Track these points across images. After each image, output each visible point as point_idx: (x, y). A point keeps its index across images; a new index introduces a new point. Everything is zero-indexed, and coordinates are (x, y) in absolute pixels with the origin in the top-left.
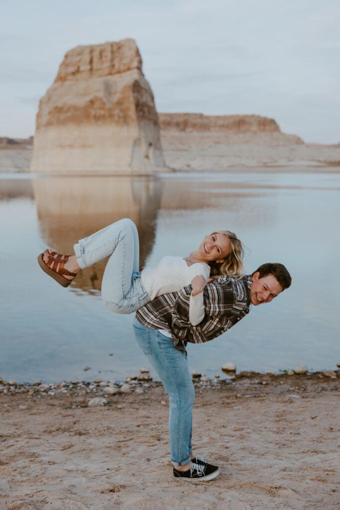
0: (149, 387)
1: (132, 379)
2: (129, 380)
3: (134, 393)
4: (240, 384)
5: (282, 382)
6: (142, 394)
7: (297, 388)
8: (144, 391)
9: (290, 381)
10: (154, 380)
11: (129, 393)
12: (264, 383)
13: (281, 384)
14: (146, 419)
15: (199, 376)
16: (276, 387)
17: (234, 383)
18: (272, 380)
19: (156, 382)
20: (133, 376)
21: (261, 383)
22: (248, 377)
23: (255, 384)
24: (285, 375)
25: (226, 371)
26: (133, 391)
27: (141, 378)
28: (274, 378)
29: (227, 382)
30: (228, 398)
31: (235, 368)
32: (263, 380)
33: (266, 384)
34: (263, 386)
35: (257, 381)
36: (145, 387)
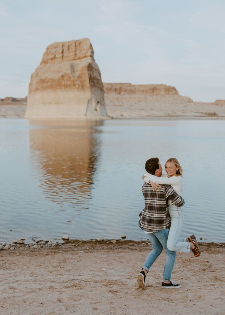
0: (19, 247)
1: (13, 243)
2: (12, 243)
3: (9, 250)
4: (65, 246)
5: (86, 245)
6: (12, 250)
7: (91, 248)
8: (14, 249)
9: (90, 245)
10: (25, 243)
11: (7, 250)
12: (77, 245)
13: (84, 246)
14: (2, 261)
15: (48, 241)
16: (81, 247)
17: (62, 245)
18: (82, 244)
19: (25, 245)
20: (15, 241)
21: (75, 246)
22: (71, 243)
23: (72, 246)
24: (90, 242)
25: (64, 239)
26: (10, 249)
27: (18, 242)
28: (84, 243)
29: (59, 245)
30: (52, 252)
31: (69, 238)
32: (78, 244)
33: (77, 246)
34: (75, 247)
35: (73, 245)
36: (17, 247)
